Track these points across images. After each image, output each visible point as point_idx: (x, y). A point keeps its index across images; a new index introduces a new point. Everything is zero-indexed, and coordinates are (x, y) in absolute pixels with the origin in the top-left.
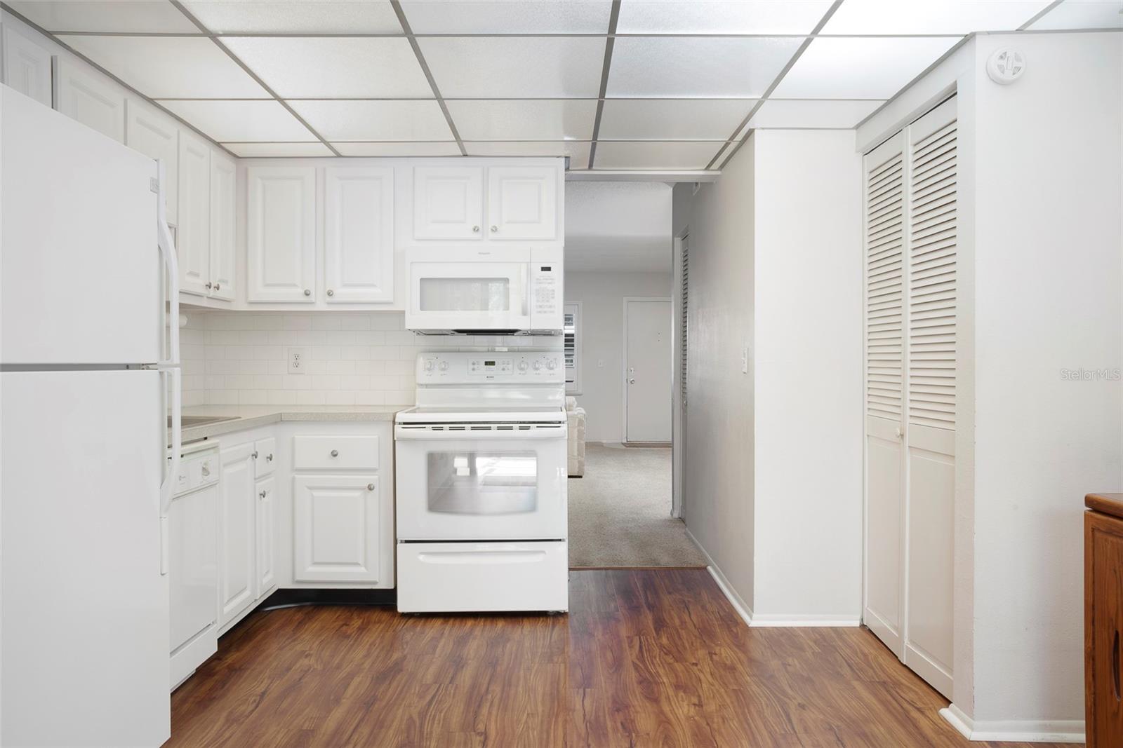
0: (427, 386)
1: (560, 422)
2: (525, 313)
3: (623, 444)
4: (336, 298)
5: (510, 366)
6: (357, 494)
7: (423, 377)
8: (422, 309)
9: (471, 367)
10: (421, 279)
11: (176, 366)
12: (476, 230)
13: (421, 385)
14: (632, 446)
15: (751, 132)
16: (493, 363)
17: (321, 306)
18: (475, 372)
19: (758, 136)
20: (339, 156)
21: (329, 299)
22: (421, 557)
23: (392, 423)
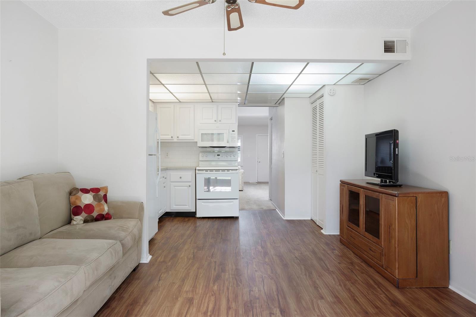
0: (202, 161)
1: (237, 170)
2: (228, 142)
3: (256, 182)
4: (180, 138)
5: (224, 156)
6: (186, 188)
7: (201, 159)
8: (202, 141)
9: (214, 156)
10: (202, 134)
11: (160, 155)
12: (215, 121)
13: (200, 161)
14: (259, 183)
15: (284, 98)
16: (219, 155)
17: (175, 140)
18: (215, 157)
19: (285, 99)
20: (180, 102)
21: (177, 138)
22: (203, 203)
23: (195, 170)
